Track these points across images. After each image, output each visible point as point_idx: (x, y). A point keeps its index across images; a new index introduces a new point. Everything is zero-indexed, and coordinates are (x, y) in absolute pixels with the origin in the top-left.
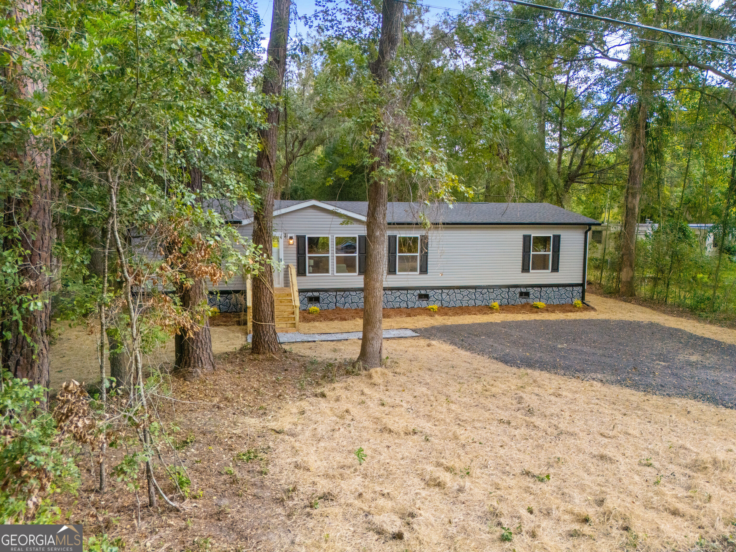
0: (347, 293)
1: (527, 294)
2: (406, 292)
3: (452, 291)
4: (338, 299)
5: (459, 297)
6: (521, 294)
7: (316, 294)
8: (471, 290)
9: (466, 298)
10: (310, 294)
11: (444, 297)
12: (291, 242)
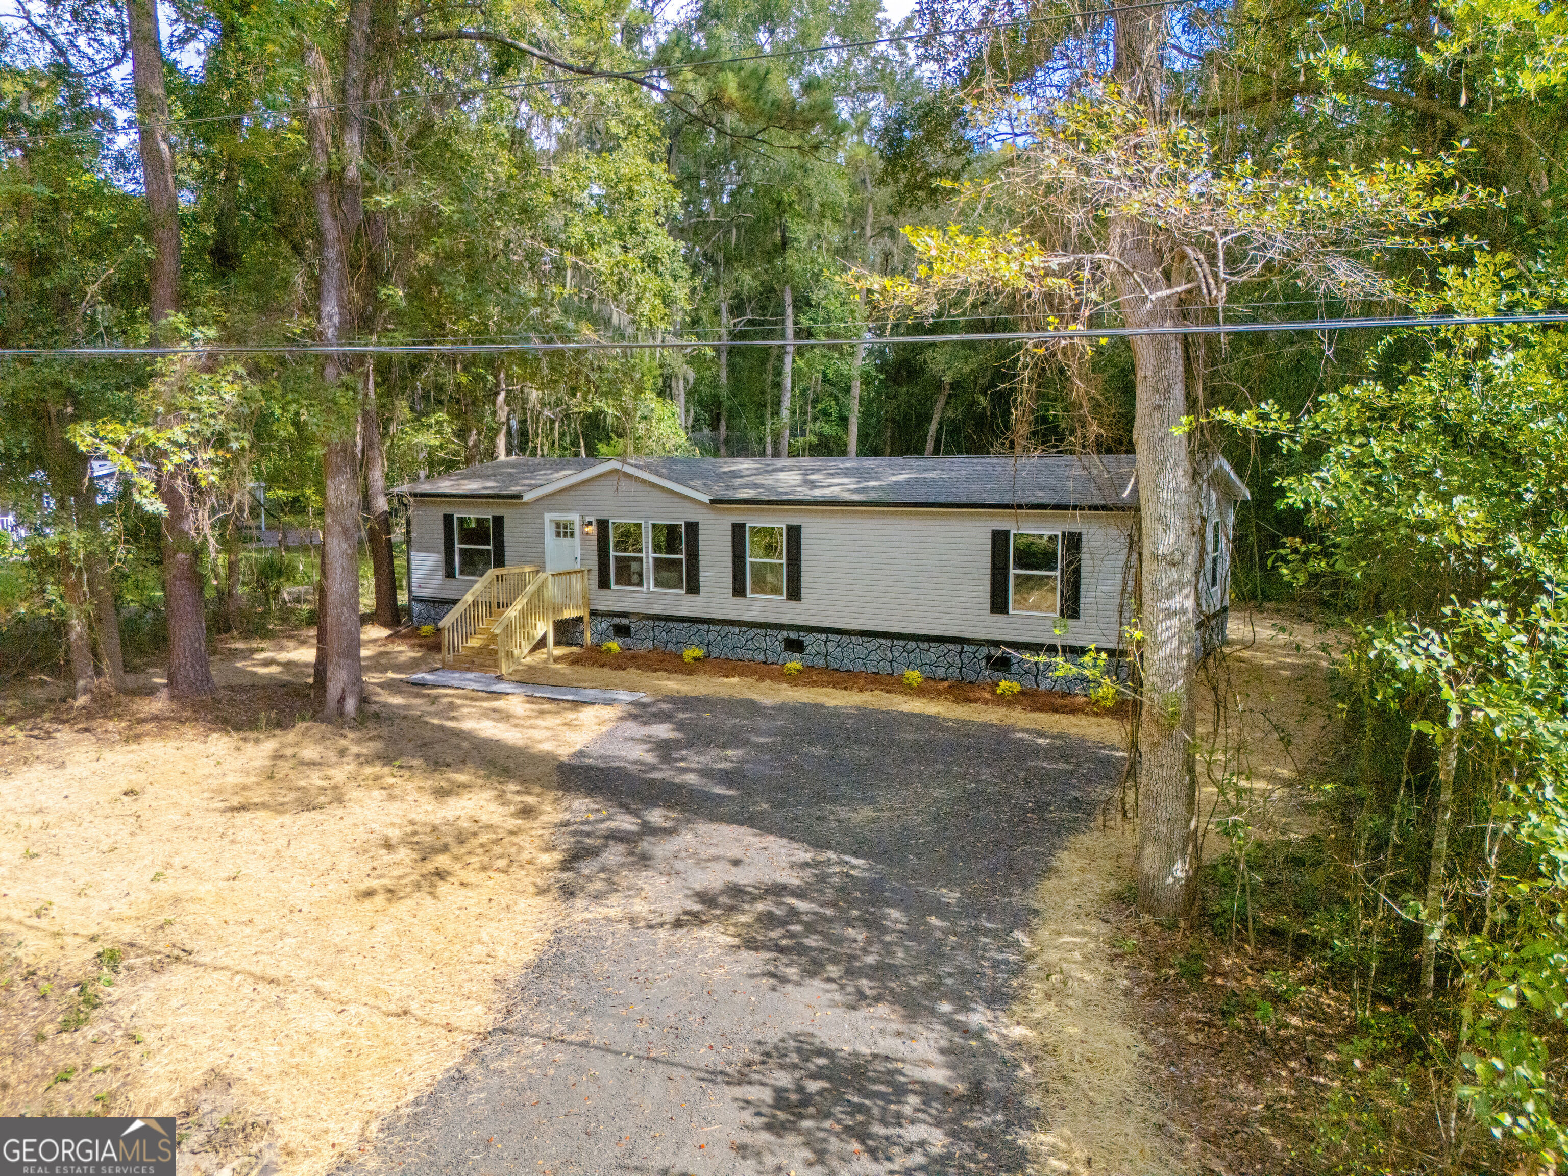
0: (670, 624)
1: (1004, 662)
2: (763, 632)
3: (846, 639)
4: (657, 632)
5: (861, 652)
6: (992, 661)
7: (624, 621)
9: (874, 656)
10: (617, 620)
11: (831, 649)
12: (588, 529)
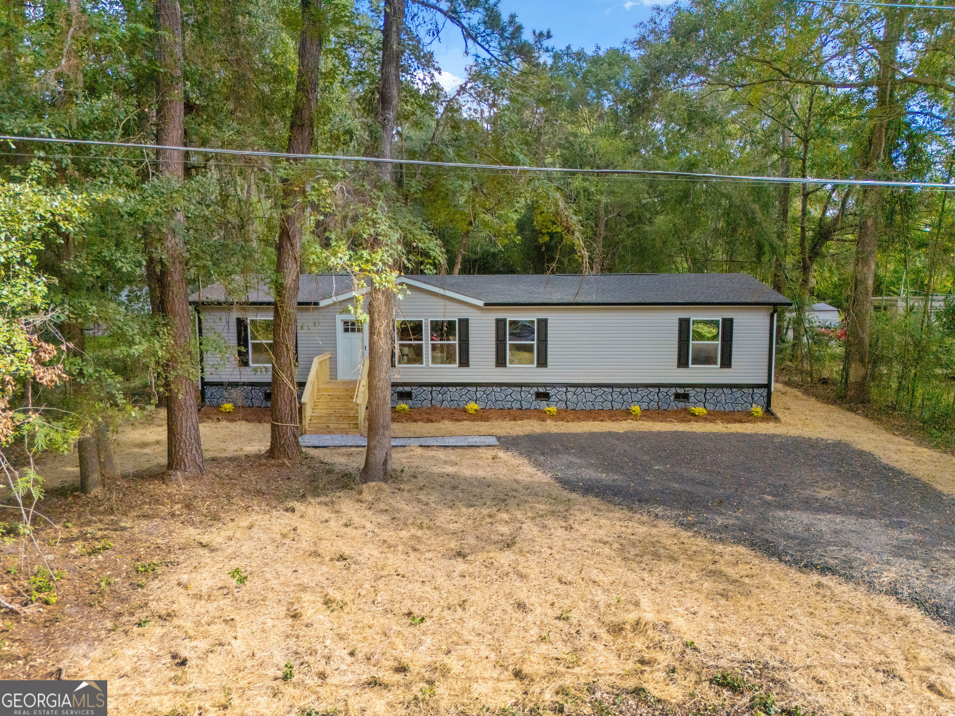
0: (445, 389)
1: (685, 397)
2: (519, 389)
3: (580, 390)
4: (434, 395)
5: (591, 397)
6: (678, 396)
7: (407, 389)
8: (606, 389)
9: (600, 399)
10: (400, 389)
11: (569, 397)
